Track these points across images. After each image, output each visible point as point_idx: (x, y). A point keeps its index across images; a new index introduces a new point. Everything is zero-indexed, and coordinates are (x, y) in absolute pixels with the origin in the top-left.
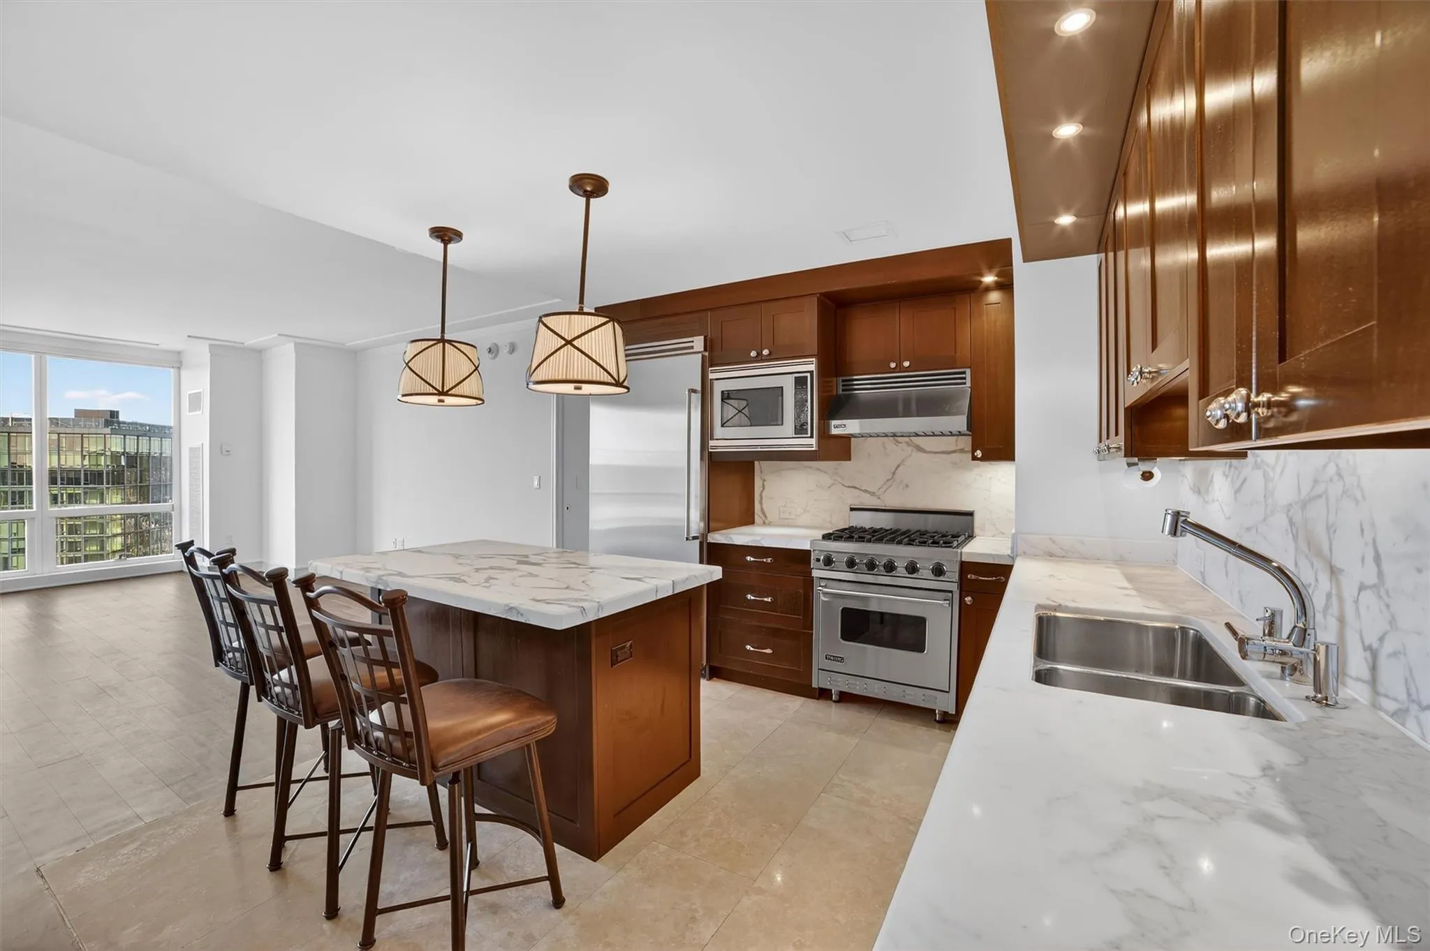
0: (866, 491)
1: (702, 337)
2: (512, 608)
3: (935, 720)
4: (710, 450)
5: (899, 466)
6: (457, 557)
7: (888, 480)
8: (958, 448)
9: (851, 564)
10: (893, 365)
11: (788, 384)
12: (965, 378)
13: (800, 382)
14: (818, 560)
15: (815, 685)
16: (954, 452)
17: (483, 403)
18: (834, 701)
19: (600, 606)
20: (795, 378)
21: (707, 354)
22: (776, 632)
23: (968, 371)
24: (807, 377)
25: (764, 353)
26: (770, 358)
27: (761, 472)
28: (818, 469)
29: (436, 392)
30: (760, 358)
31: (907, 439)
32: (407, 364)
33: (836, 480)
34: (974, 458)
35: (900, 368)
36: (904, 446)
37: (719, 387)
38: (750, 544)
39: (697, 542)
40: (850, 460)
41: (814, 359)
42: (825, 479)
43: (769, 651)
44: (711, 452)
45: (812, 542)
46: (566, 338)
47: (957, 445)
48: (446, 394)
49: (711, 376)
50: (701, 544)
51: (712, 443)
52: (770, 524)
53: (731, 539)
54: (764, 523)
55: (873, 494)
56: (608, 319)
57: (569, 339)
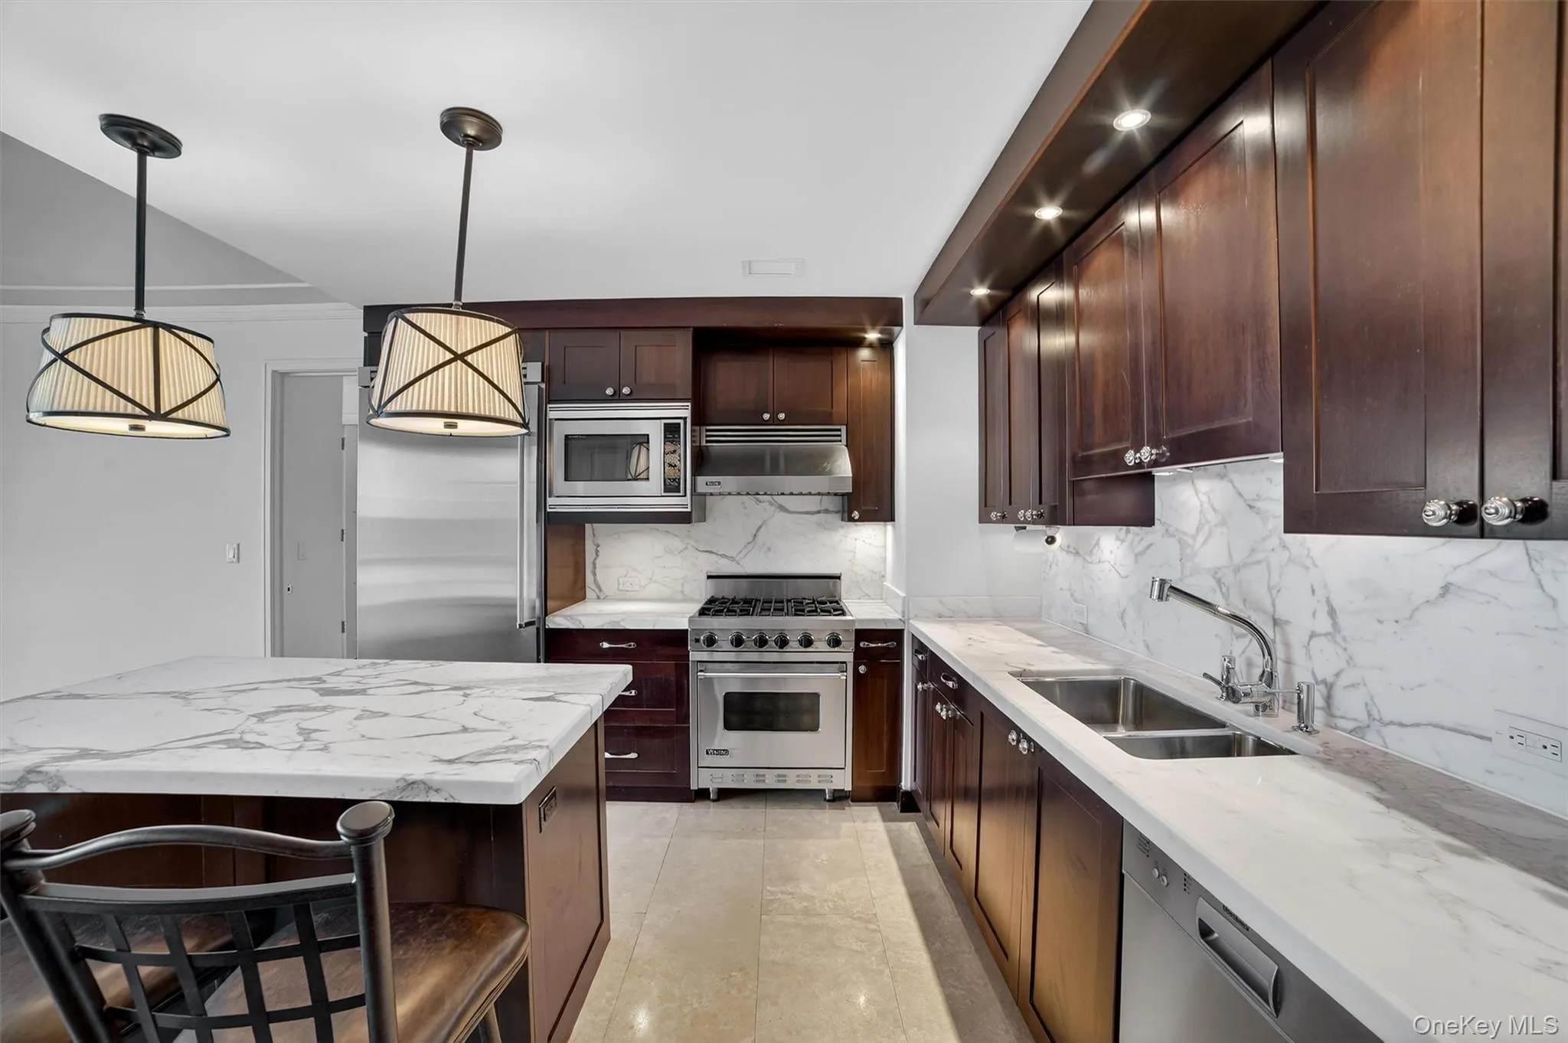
0: (723, 555)
1: (540, 363)
3: (825, 800)
4: (548, 510)
5: (760, 527)
7: (749, 543)
8: (823, 508)
9: (738, 641)
10: (766, 416)
11: (656, 433)
12: (840, 436)
13: (672, 431)
14: (697, 641)
15: (694, 787)
16: (819, 512)
17: (228, 435)
18: (714, 801)
19: (550, 752)
20: (665, 424)
21: (543, 386)
22: (640, 732)
23: (844, 428)
24: (679, 424)
25: (623, 391)
26: (629, 398)
27: (594, 535)
28: (667, 532)
29: (144, 413)
30: (617, 397)
31: (768, 498)
32: (60, 357)
33: (688, 544)
34: (851, 519)
35: (774, 421)
36: (766, 505)
37: (559, 432)
38: (605, 628)
39: (533, 629)
40: (705, 521)
41: (689, 404)
42: (677, 544)
43: (633, 755)
44: (549, 512)
45: (691, 620)
46: (454, 349)
47: (821, 505)
48: (157, 415)
49: (552, 415)
50: (538, 632)
51: (550, 501)
52: (606, 599)
53: (580, 622)
54: (598, 598)
55: (732, 559)
56: (510, 330)
57: (459, 353)
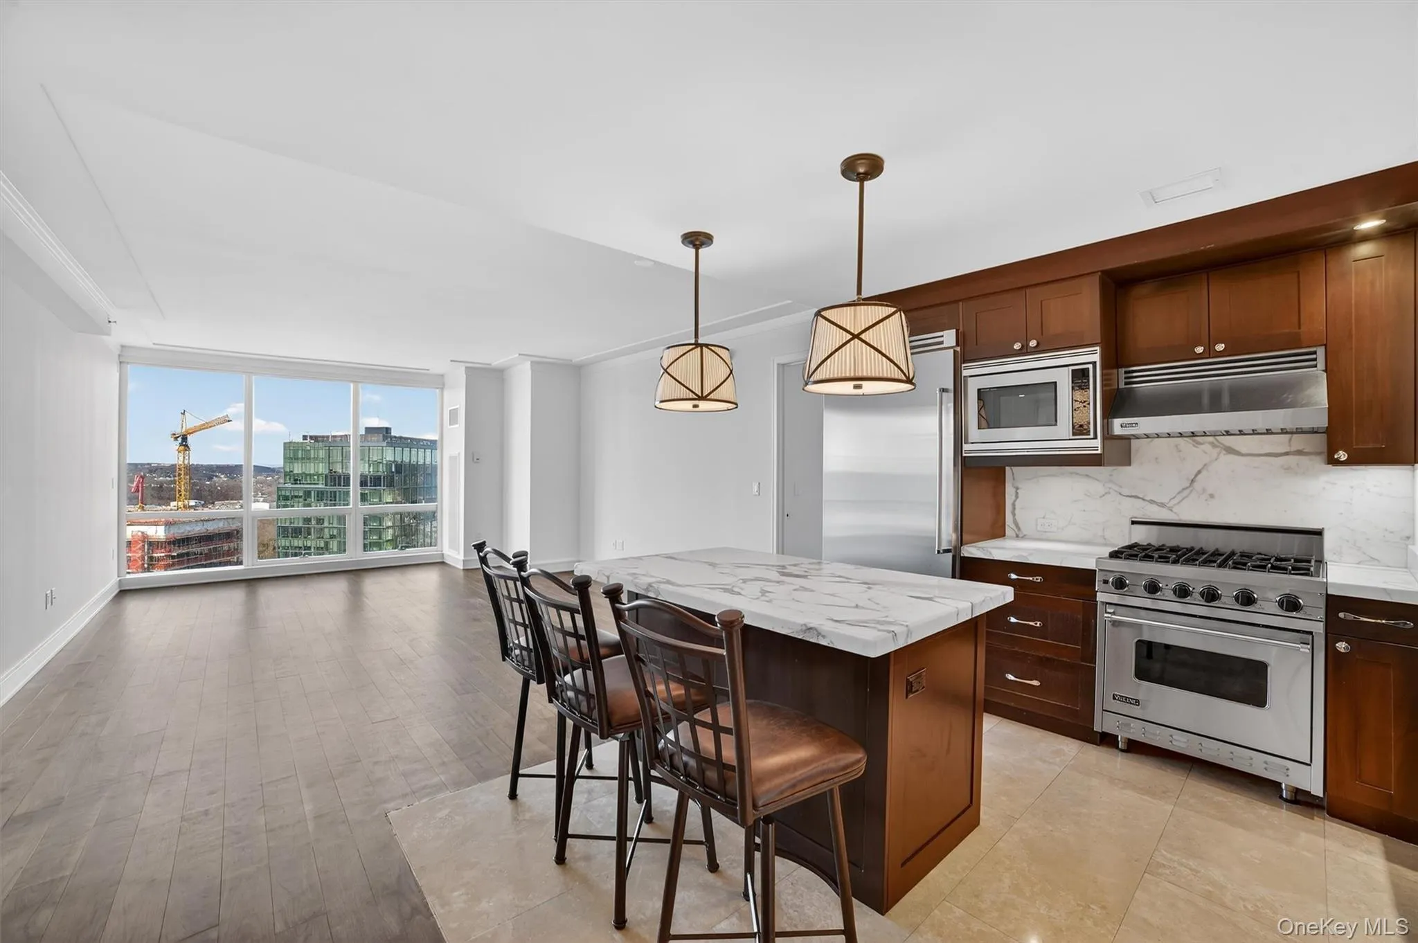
0: (1152, 502)
1: (955, 330)
2: (811, 628)
4: (964, 455)
5: (1199, 472)
6: (713, 565)
7: (1184, 489)
8: (1293, 449)
9: (1152, 588)
10: (1200, 350)
11: (1064, 380)
12: (1315, 360)
13: (1080, 377)
14: (1106, 582)
15: (1097, 728)
16: (1287, 454)
17: (736, 408)
18: (1122, 750)
19: (909, 631)
20: (1073, 370)
21: (958, 349)
22: (1044, 662)
23: (1321, 352)
24: (1088, 369)
25: (1030, 344)
26: (1037, 350)
27: (1014, 479)
28: (1087, 476)
29: (696, 397)
30: (1025, 351)
31: (1211, 439)
32: (665, 370)
33: (1110, 488)
34: (1333, 461)
35: (1210, 352)
36: (1207, 447)
37: (973, 387)
38: (1013, 560)
39: (950, 555)
40: (1129, 464)
41: (1098, 348)
42: (1098, 488)
43: (1036, 683)
44: (965, 457)
45: (1099, 560)
46: (852, 331)
47: (1290, 446)
48: (702, 398)
49: (965, 373)
50: (954, 557)
51: (966, 447)
52: (1024, 537)
53: (990, 553)
54: (1017, 536)
55: (1162, 505)
56: (895, 309)
57: (856, 333)
